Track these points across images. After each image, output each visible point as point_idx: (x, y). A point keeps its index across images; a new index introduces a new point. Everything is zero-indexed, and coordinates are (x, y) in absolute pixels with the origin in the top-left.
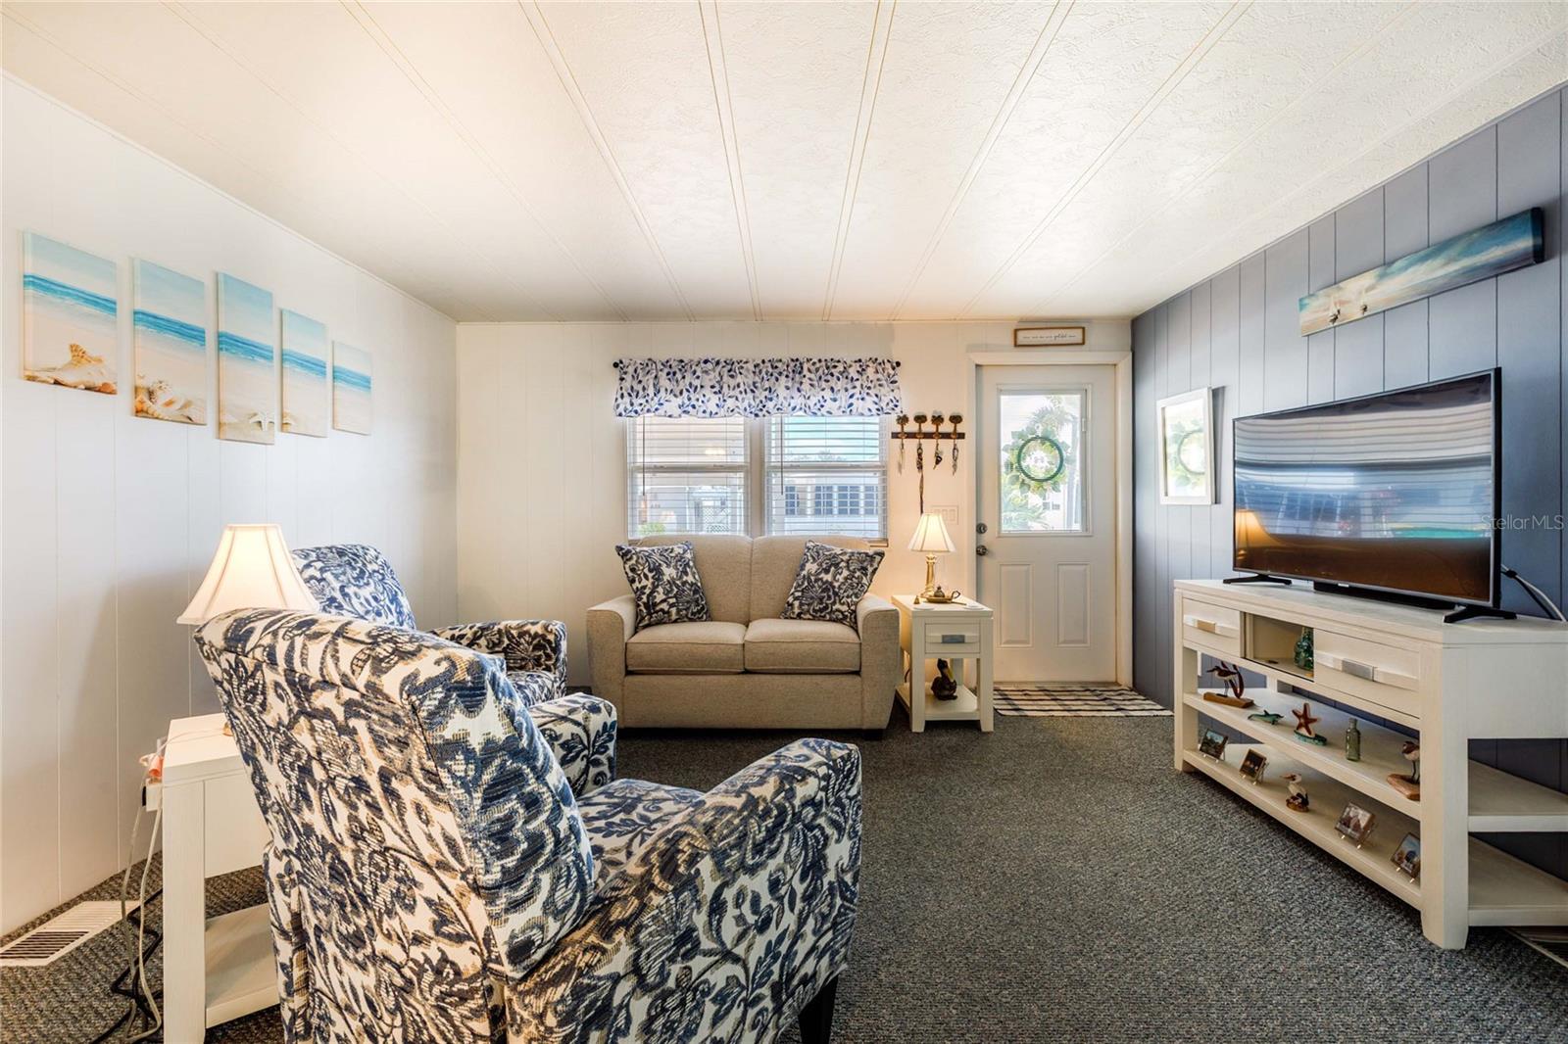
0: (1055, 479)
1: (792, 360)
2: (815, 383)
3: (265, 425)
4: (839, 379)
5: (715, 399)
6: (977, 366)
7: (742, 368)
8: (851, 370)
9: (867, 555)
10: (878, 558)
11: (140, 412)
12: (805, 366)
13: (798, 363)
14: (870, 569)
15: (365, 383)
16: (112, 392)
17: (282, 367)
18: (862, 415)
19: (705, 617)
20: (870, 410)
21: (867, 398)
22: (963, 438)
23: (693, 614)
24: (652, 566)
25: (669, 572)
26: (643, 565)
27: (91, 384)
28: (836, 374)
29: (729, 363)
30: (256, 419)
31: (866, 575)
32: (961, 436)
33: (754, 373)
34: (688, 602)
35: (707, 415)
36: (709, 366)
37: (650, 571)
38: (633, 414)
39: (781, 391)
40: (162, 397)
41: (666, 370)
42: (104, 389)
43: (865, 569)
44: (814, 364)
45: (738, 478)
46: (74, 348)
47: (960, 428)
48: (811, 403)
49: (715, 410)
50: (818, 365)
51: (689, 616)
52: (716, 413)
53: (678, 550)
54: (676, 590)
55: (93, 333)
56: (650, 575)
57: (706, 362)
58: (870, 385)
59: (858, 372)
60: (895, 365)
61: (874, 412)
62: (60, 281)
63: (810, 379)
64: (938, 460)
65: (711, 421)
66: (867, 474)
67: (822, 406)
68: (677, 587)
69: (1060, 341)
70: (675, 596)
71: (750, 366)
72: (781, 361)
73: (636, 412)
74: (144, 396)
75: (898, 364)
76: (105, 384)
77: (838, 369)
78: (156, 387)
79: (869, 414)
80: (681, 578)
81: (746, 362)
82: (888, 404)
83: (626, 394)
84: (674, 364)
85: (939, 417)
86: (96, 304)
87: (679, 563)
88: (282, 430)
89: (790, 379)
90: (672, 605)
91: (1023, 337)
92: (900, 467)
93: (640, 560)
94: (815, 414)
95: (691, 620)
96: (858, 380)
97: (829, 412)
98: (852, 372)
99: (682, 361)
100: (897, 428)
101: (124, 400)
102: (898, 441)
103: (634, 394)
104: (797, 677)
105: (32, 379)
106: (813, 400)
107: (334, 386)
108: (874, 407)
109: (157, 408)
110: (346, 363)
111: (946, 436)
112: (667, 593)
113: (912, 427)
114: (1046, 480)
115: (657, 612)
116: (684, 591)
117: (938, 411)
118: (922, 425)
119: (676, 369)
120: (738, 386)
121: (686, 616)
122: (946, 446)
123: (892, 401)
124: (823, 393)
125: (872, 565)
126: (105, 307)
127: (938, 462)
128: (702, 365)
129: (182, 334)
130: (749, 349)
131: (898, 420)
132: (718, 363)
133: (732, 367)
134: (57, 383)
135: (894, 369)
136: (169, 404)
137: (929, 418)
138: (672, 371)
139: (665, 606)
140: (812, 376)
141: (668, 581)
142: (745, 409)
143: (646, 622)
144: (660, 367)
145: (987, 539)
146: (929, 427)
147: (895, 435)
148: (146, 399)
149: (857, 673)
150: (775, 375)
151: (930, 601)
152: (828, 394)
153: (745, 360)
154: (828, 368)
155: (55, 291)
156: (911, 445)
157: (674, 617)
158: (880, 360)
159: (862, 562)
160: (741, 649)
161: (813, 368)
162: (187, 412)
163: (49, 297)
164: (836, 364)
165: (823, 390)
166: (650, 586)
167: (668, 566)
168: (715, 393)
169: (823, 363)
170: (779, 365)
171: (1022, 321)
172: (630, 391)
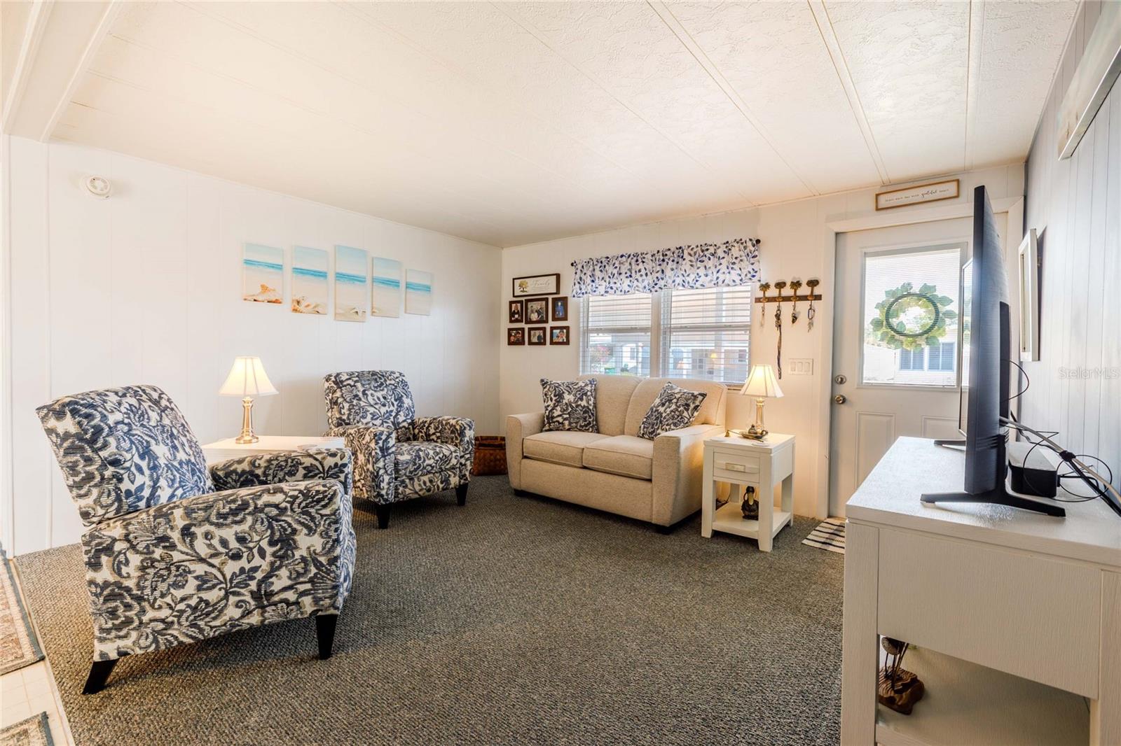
0: (930, 334)
1: (677, 249)
2: (694, 263)
3: (360, 313)
4: (709, 259)
5: (627, 282)
6: (837, 234)
7: (644, 258)
8: (718, 251)
9: (693, 395)
10: (700, 398)
11: (295, 310)
12: (685, 252)
13: (681, 250)
14: (692, 406)
15: (428, 289)
16: (280, 303)
17: (373, 285)
18: (729, 285)
19: (591, 430)
20: (734, 281)
21: (732, 271)
22: (820, 299)
23: (581, 426)
24: (557, 393)
25: (568, 398)
26: (551, 392)
27: (270, 300)
28: (708, 255)
29: (636, 255)
30: (355, 310)
31: (687, 410)
32: (818, 297)
33: (652, 260)
34: (578, 418)
35: (623, 293)
36: (624, 259)
37: (555, 396)
38: (581, 295)
39: (668, 272)
40: (303, 304)
41: (599, 265)
42: (276, 302)
43: (688, 405)
44: (692, 249)
45: (647, 337)
46: (263, 286)
47: (817, 291)
48: (689, 279)
49: (627, 289)
50: (695, 250)
51: (578, 427)
52: (628, 291)
53: (581, 384)
54: (570, 409)
55: (271, 279)
56: (554, 398)
57: (622, 256)
58: (734, 260)
59: (724, 251)
60: (755, 242)
61: (738, 282)
62: (255, 259)
63: (691, 261)
64: (795, 319)
65: (626, 297)
66: (736, 332)
67: (697, 281)
68: (572, 407)
69: (928, 198)
70: (569, 414)
71: (649, 256)
72: (669, 250)
73: (583, 293)
74: (295, 304)
75: (758, 241)
76: (277, 300)
77: (709, 251)
78: (301, 299)
79: (734, 284)
80: (577, 401)
81: (646, 254)
82: (746, 275)
83: (576, 283)
84: (603, 260)
85: (798, 282)
86: (273, 267)
87: (578, 393)
88: (372, 315)
89: (675, 263)
90: (565, 419)
91: (884, 201)
92: (762, 325)
93: (551, 389)
94: (692, 287)
95: (580, 430)
96: (723, 258)
97: (702, 285)
98: (720, 253)
99: (608, 258)
100: (760, 294)
101: (287, 305)
102: (761, 304)
103: (582, 283)
104: (611, 476)
105: (245, 299)
106: (692, 276)
107: (406, 292)
108: (737, 279)
109: (301, 308)
110: (415, 279)
111: (804, 298)
112: (563, 411)
113: (773, 292)
114: (921, 335)
115: (554, 422)
116: (576, 411)
117: (797, 277)
118: (782, 289)
119: (603, 263)
120: (640, 271)
121: (576, 427)
122: (803, 306)
123: (750, 272)
124: (698, 271)
125: (694, 403)
126: (277, 268)
127: (793, 321)
128: (620, 259)
129: (315, 275)
130: (648, 244)
131: (760, 287)
132: (629, 256)
133: (638, 258)
134: (255, 300)
135: (754, 246)
136: (308, 306)
137: (788, 284)
138: (603, 265)
139: (560, 419)
140: (692, 259)
141: (566, 403)
142: (645, 287)
143: (547, 427)
144: (595, 263)
145: (844, 390)
146: (787, 291)
147: (758, 300)
148: (296, 305)
149: (650, 480)
150: (666, 260)
151: (745, 437)
152: (702, 272)
153: (645, 253)
154: (703, 251)
155: (255, 264)
156: (772, 308)
157: (567, 427)
158: (743, 241)
159: (687, 400)
160: (581, 451)
161: (692, 253)
162: (316, 309)
163: (253, 267)
164: (708, 247)
165: (698, 268)
166: (552, 405)
167: (569, 393)
168: (627, 277)
169: (699, 248)
170: (668, 253)
171: (884, 185)
172: (579, 281)
